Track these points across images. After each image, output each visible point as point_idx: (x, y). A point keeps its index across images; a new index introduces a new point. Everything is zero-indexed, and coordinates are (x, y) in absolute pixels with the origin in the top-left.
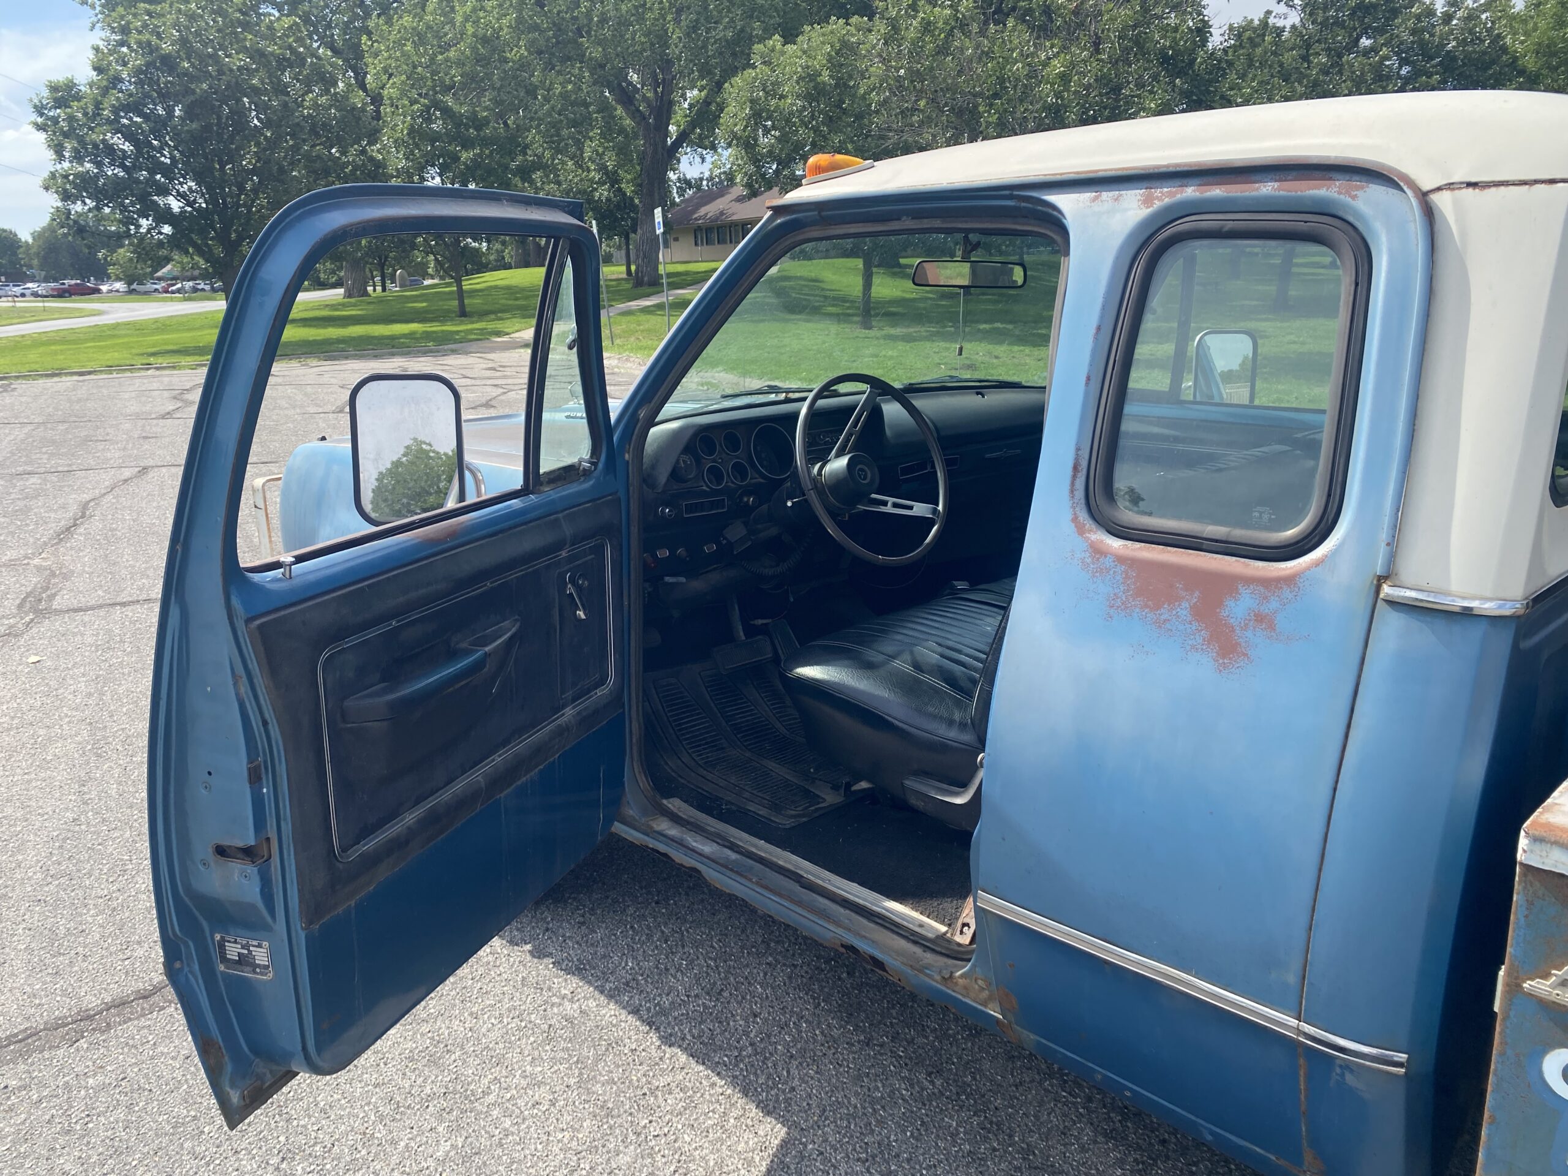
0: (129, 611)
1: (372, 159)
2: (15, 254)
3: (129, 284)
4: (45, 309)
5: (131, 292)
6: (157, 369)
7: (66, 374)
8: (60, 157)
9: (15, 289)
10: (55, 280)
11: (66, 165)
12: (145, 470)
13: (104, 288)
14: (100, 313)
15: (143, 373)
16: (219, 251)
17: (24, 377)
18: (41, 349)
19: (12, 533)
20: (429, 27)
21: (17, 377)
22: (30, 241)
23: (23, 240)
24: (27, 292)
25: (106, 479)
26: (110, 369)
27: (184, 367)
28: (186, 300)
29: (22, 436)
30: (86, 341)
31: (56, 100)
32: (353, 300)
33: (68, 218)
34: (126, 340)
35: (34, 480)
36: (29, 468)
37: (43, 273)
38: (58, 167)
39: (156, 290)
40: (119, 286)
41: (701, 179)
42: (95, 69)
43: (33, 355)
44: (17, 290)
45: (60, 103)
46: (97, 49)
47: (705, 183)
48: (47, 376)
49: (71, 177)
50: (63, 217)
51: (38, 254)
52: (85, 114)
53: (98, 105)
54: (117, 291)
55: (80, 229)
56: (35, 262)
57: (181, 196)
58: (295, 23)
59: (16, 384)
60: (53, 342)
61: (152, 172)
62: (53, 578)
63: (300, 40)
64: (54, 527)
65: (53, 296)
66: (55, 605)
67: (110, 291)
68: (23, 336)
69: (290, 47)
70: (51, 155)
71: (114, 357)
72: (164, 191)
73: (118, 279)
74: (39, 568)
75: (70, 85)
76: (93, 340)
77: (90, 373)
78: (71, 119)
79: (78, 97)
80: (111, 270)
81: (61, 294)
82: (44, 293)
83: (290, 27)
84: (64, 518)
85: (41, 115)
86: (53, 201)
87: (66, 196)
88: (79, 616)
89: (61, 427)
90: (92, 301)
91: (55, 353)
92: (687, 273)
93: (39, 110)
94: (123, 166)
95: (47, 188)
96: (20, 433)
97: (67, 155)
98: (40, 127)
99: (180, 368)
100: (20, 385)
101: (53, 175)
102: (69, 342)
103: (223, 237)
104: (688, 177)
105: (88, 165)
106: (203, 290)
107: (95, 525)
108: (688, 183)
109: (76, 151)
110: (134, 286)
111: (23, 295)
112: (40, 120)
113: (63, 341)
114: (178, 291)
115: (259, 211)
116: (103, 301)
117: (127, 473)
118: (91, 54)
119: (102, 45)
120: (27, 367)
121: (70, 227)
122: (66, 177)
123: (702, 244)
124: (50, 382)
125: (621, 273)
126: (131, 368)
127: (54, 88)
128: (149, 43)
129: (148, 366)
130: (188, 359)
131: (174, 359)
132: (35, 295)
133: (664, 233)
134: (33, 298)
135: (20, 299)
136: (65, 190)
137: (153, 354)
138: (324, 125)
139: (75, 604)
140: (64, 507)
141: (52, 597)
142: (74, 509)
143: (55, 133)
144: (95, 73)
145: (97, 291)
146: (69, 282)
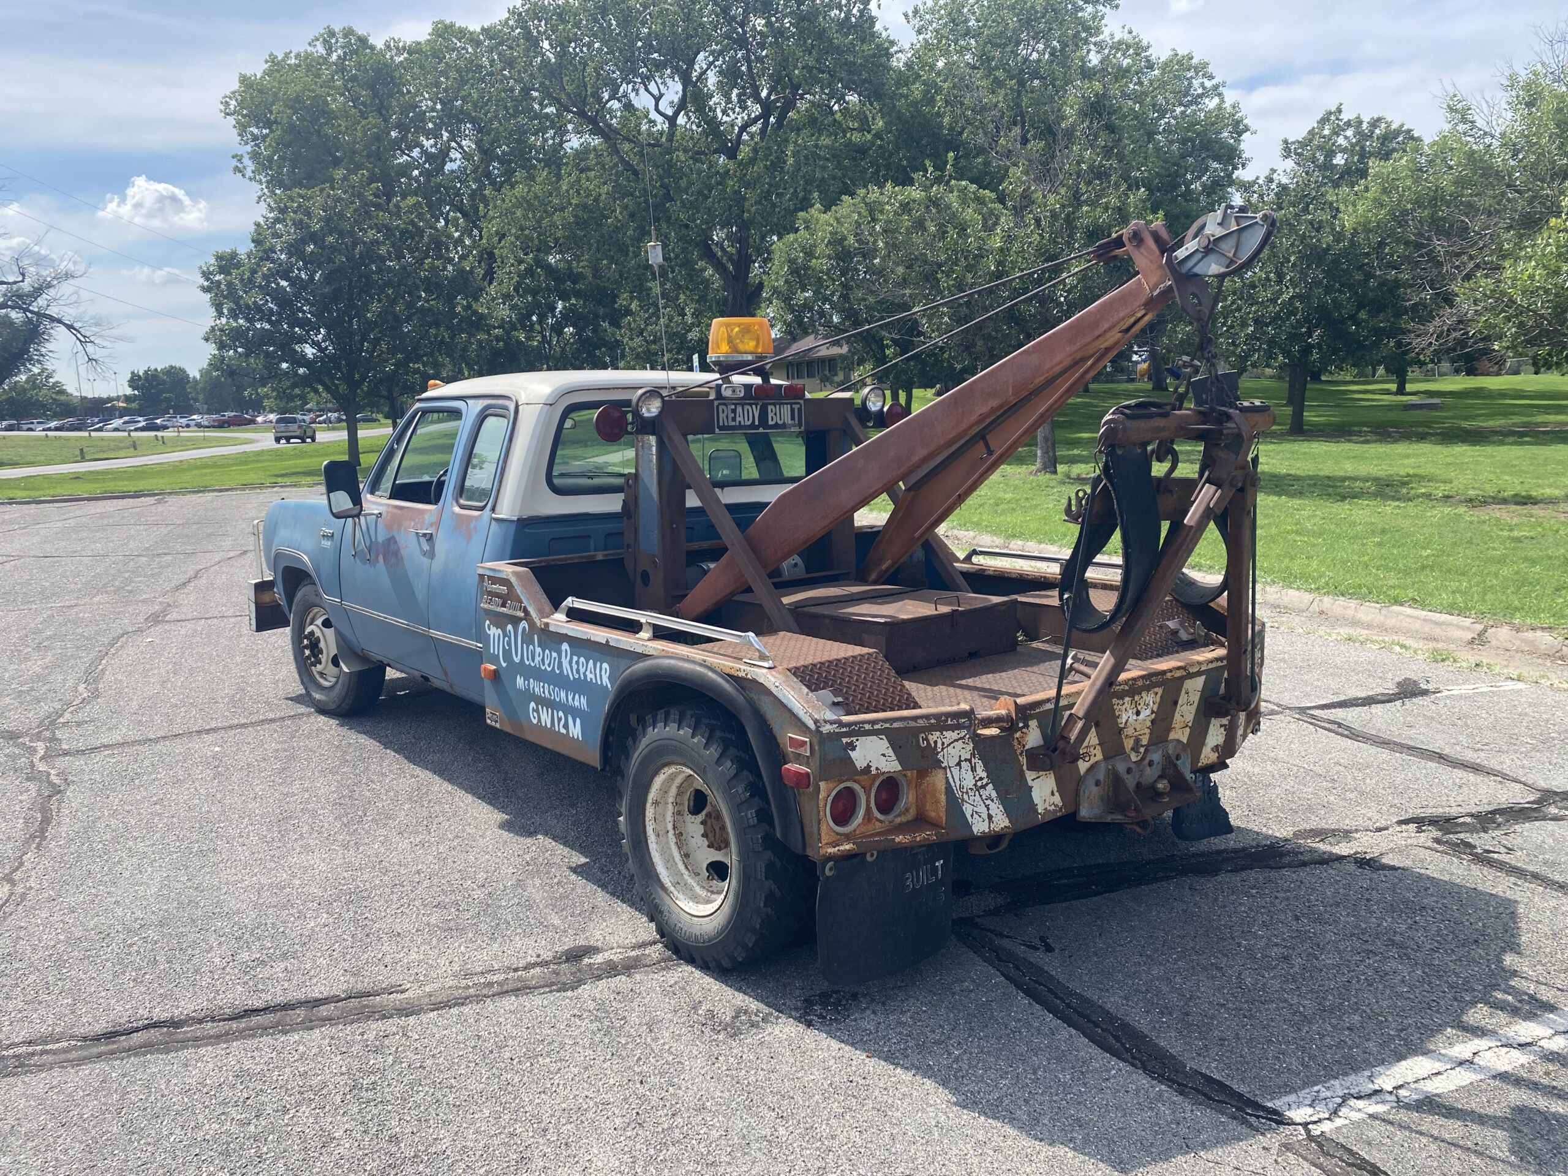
0: (209, 621)
1: (475, 312)
2: (184, 388)
4: (204, 438)
6: (282, 487)
7: (209, 491)
8: (220, 314)
9: (182, 420)
10: (218, 412)
11: (224, 320)
12: (245, 552)
13: (260, 419)
14: (251, 441)
15: (270, 490)
16: (343, 388)
17: (176, 493)
18: (195, 472)
19: (148, 586)
20: (536, 197)
21: (170, 493)
22: (198, 377)
23: (191, 376)
24: (192, 423)
25: (217, 557)
26: (245, 486)
27: (303, 486)
28: (329, 429)
29: (166, 532)
30: (232, 465)
31: (220, 267)
33: (222, 363)
34: (265, 464)
35: (169, 558)
36: (166, 551)
37: (206, 406)
38: (218, 322)
40: (273, 417)
42: (253, 241)
43: (187, 477)
44: (184, 421)
45: (222, 270)
46: (258, 225)
48: (194, 492)
49: (227, 331)
50: (217, 363)
51: (203, 389)
52: (242, 280)
53: (254, 272)
54: (271, 422)
55: (231, 373)
56: (201, 397)
57: (315, 344)
58: (418, 202)
59: (167, 498)
60: (205, 466)
61: (292, 326)
62: (167, 608)
63: (421, 217)
64: (174, 583)
65: (214, 427)
66: (167, 619)
67: (265, 422)
68: (181, 461)
69: (412, 223)
70: (212, 312)
71: (251, 477)
72: (302, 340)
73: (272, 411)
74: (161, 603)
75: (234, 255)
76: (237, 465)
77: (227, 490)
78: (230, 284)
79: (238, 265)
80: (266, 403)
81: (221, 425)
82: (206, 423)
83: (414, 205)
84: (183, 578)
85: (208, 279)
86: (211, 349)
87: (222, 346)
88: (179, 624)
89: (195, 527)
90: (247, 431)
91: (205, 475)
93: (206, 275)
94: (269, 321)
95: (207, 340)
96: (164, 530)
97: (225, 311)
98: (206, 290)
99: (300, 486)
100: (172, 500)
101: (213, 329)
102: (218, 466)
103: (348, 379)
105: (241, 321)
106: (336, 420)
107: (202, 581)
109: (231, 310)
111: (188, 426)
112: (206, 284)
113: (215, 465)
114: (324, 422)
115: (378, 356)
116: (255, 431)
117: (232, 554)
118: (253, 228)
119: (261, 221)
120: (180, 486)
121: (223, 371)
122: (221, 330)
124: (195, 497)
126: (262, 486)
127: (219, 258)
128: (301, 220)
129: (275, 485)
130: (308, 479)
131: (294, 479)
132: (199, 425)
134: (196, 429)
135: (185, 429)
136: (221, 342)
137: (283, 475)
138: (437, 284)
139: (179, 618)
140: (185, 572)
141: (165, 616)
142: (191, 573)
143: (216, 295)
144: (253, 245)
145: (252, 422)
146: (228, 414)
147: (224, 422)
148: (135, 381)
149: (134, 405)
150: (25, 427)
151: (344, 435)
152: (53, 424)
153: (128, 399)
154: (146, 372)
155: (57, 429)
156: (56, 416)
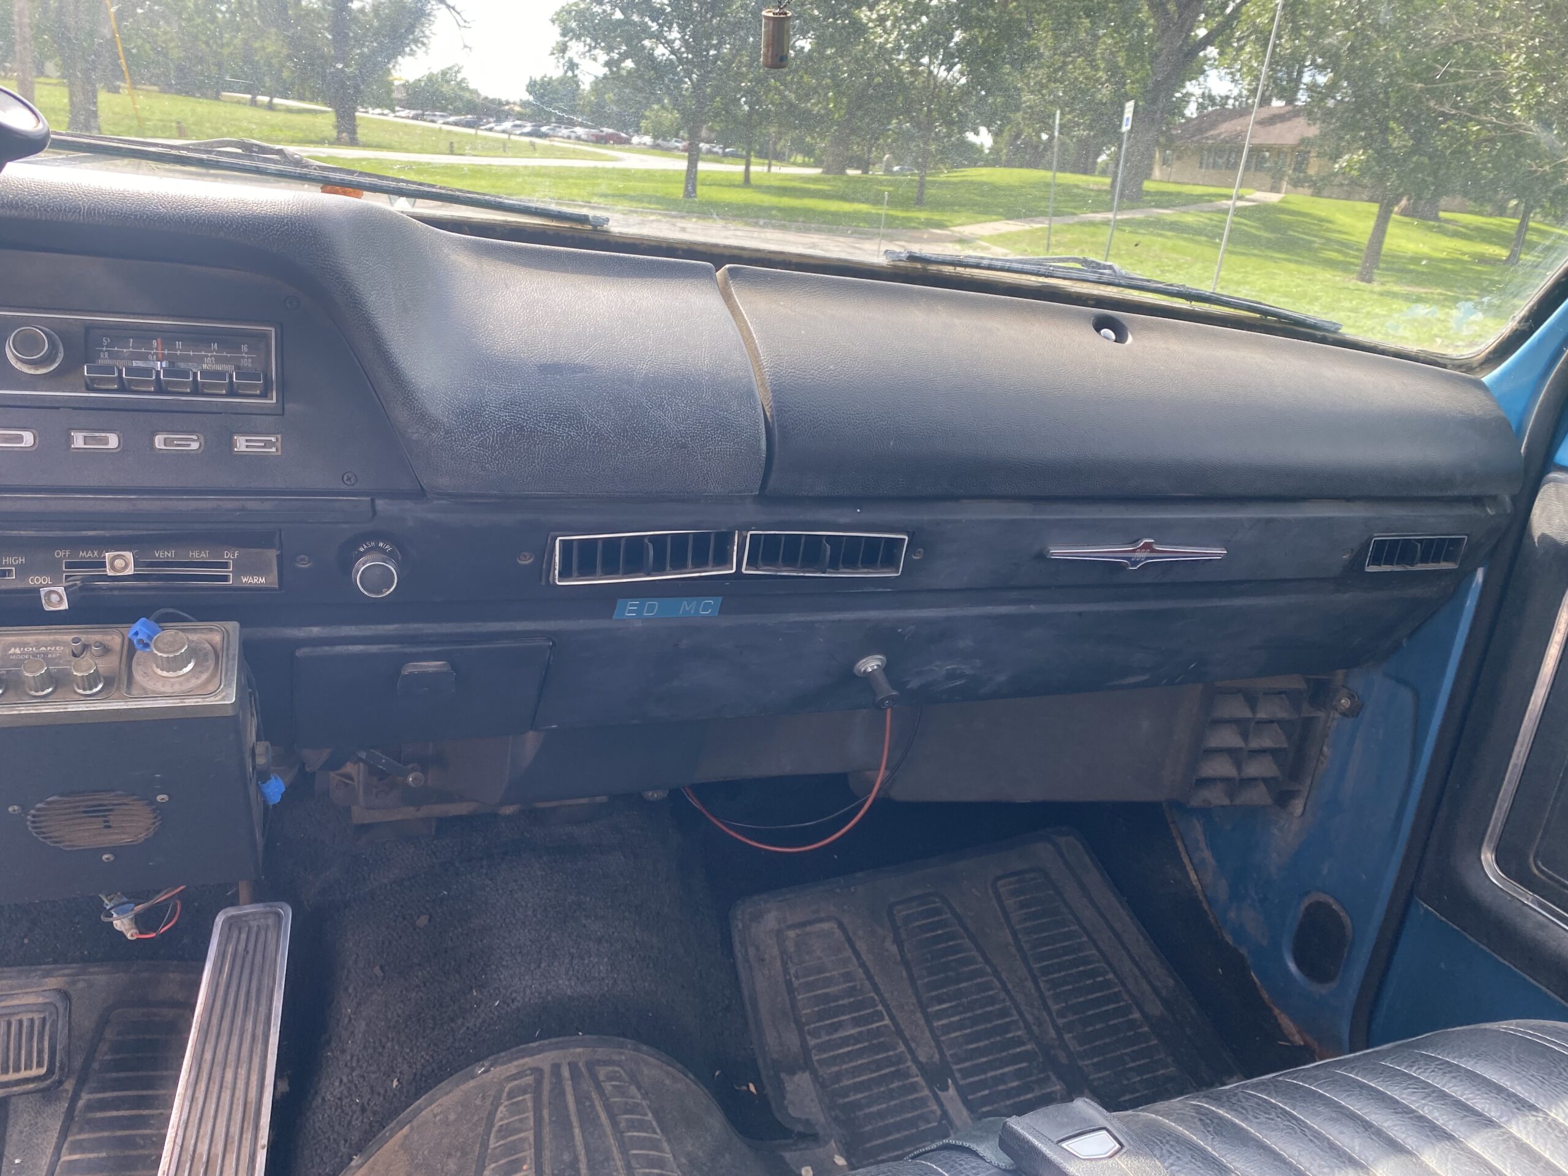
3: (655, 137)
4: (574, 151)
5: (656, 146)
9: (566, 131)
13: (635, 140)
23: (583, 89)
24: (573, 135)
32: (830, 176)
37: (585, 121)
39: (677, 148)
40: (648, 140)
41: (1227, 97)
47: (1231, 102)
49: (574, 13)
54: (645, 144)
65: (589, 141)
67: (640, 144)
73: (646, 133)
80: (643, 123)
81: (597, 140)
82: (584, 137)
90: (621, 150)
92: (1179, 194)
104: (1214, 93)
106: (717, 153)
108: (1211, 98)
110: (660, 141)
111: (569, 137)
116: (629, 151)
123: (1207, 167)
125: (1104, 184)
132: (578, 138)
133: (1131, 131)
134: (572, 141)
135: (566, 140)
145: (627, 141)
146: (607, 130)
147: (602, 138)
148: (532, 87)
149: (528, 111)
150: (429, 118)
151: (682, 165)
152: (452, 119)
153: (524, 104)
154: (542, 79)
155: (456, 124)
156: (457, 112)
